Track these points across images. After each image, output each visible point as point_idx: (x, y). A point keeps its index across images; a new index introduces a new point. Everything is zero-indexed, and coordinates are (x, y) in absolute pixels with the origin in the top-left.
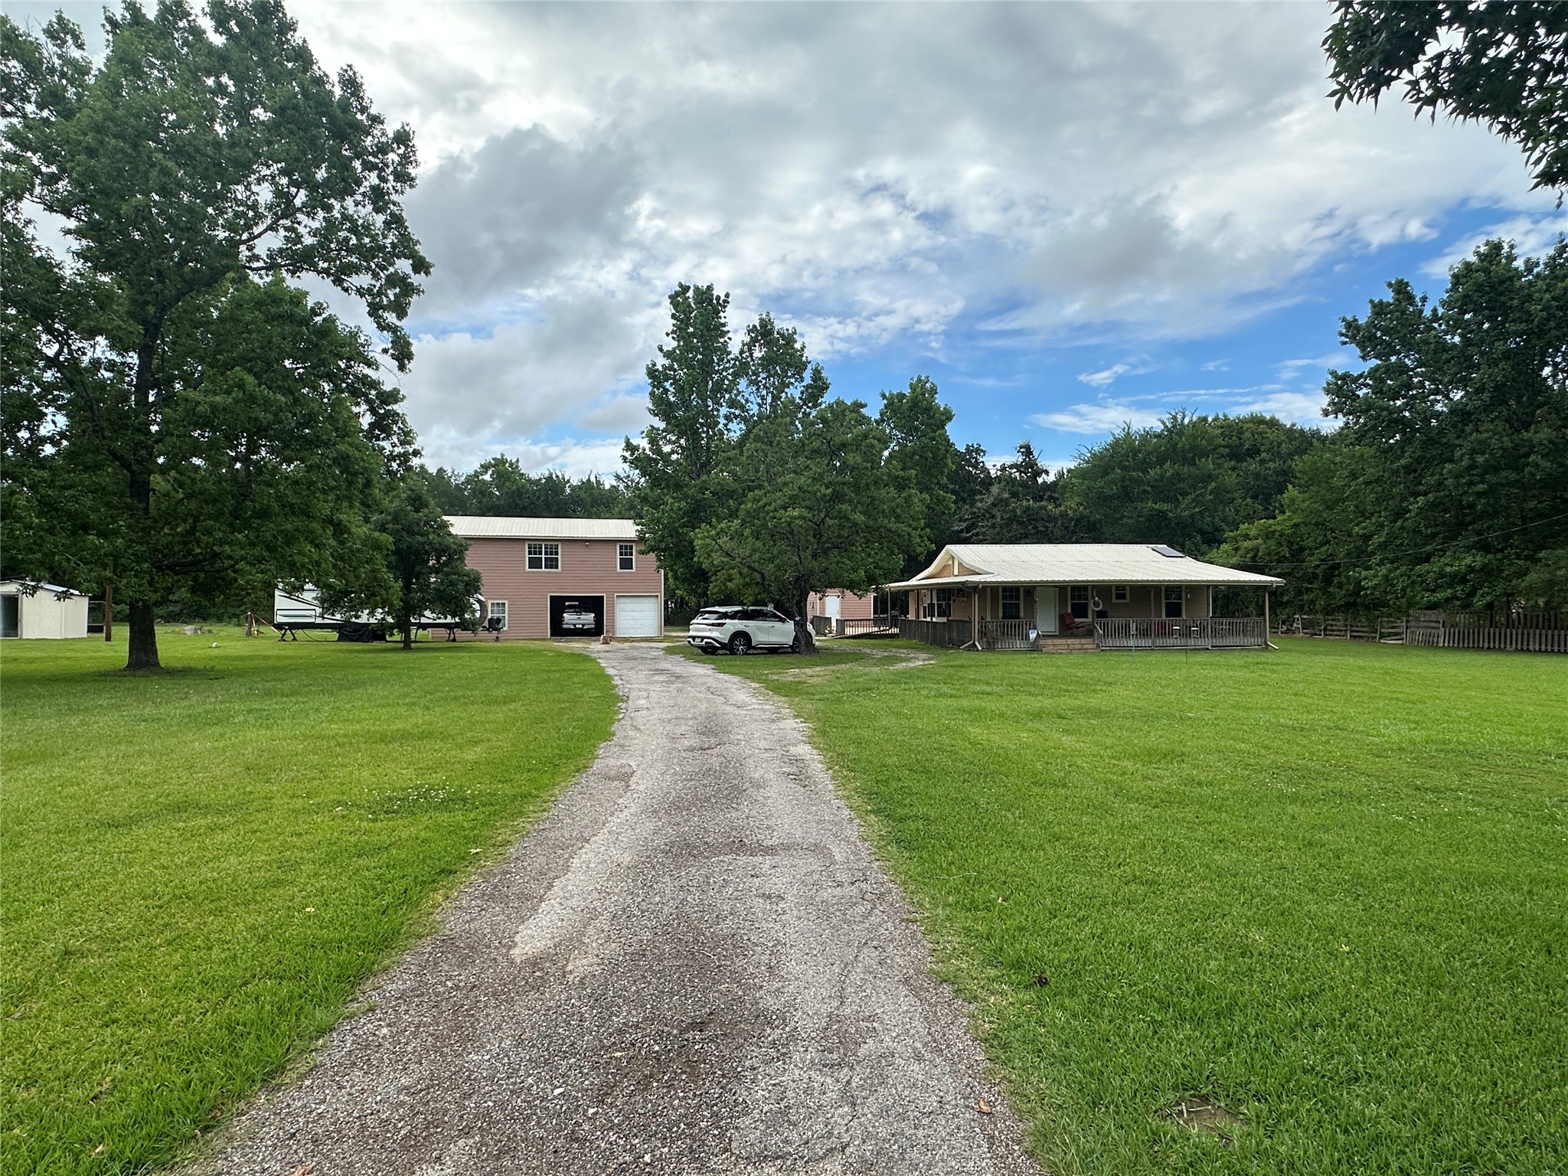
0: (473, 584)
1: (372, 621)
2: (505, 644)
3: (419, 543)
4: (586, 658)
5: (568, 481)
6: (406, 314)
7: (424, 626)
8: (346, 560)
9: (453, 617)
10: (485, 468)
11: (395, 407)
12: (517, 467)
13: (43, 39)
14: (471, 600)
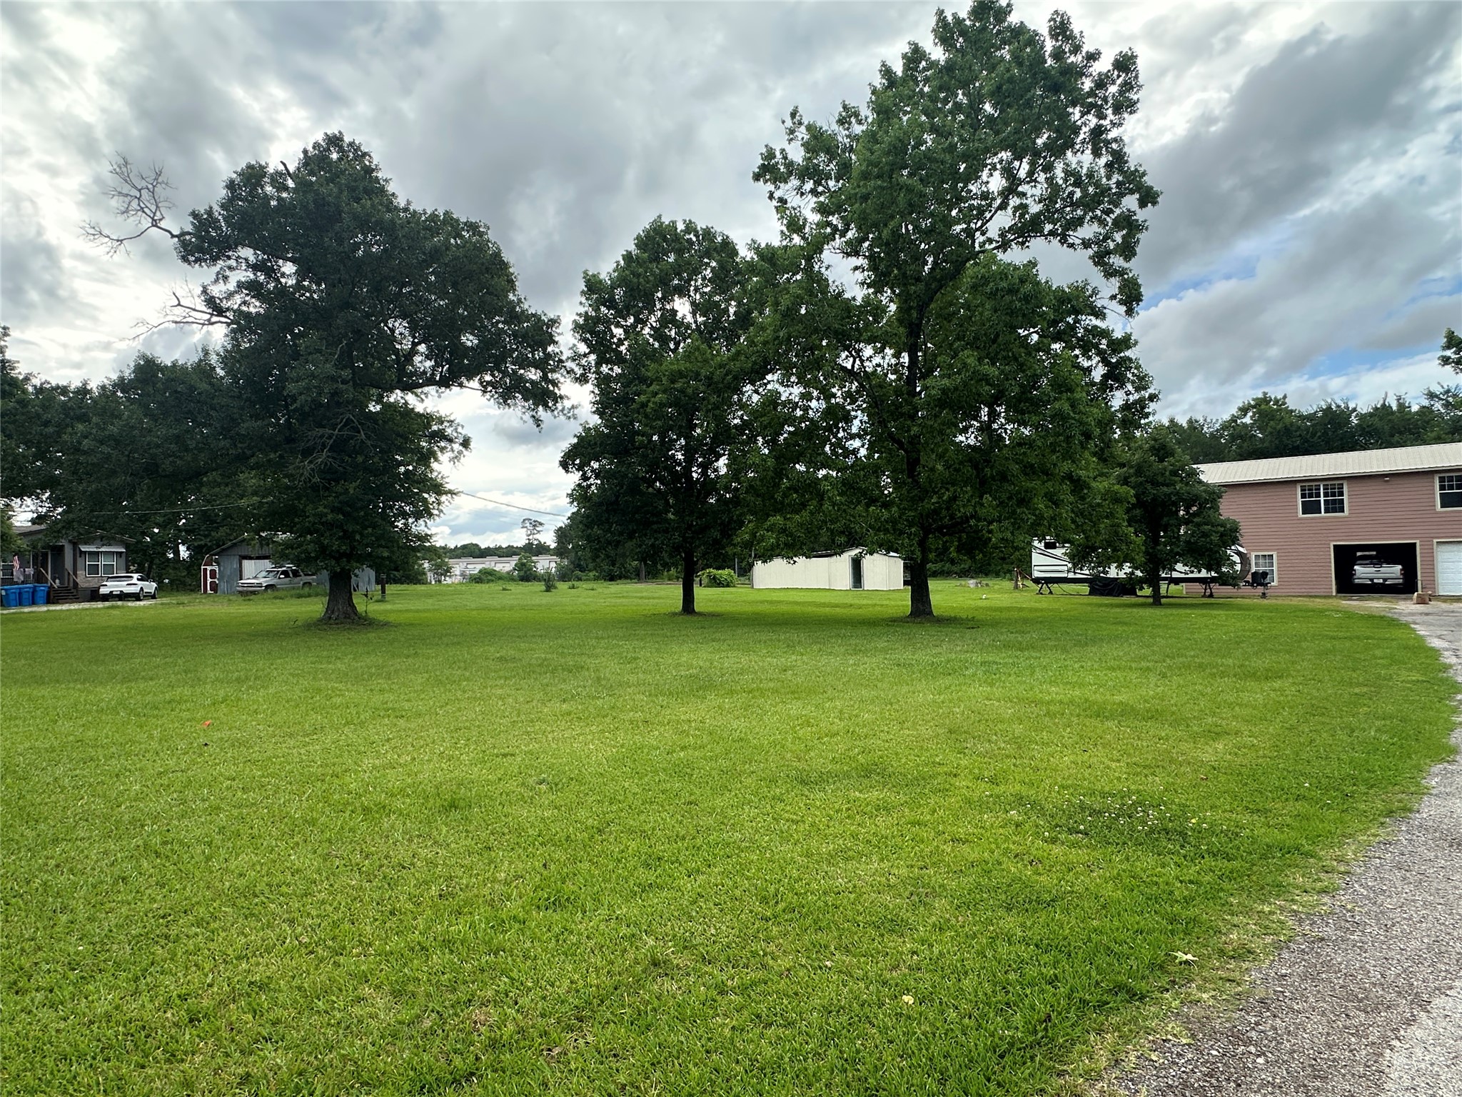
0: (1230, 535)
1: (1122, 575)
2: (1273, 601)
3: (1165, 495)
4: (1392, 622)
5: (1354, 410)
6: (1135, 254)
7: (1177, 581)
8: (1087, 516)
9: (1209, 570)
10: (1244, 410)
11: (1128, 353)
12: (1284, 403)
13: (835, 127)
14: (1229, 552)
